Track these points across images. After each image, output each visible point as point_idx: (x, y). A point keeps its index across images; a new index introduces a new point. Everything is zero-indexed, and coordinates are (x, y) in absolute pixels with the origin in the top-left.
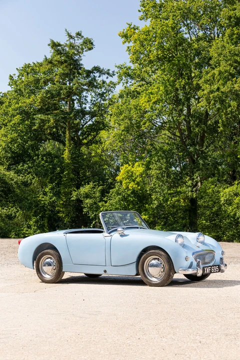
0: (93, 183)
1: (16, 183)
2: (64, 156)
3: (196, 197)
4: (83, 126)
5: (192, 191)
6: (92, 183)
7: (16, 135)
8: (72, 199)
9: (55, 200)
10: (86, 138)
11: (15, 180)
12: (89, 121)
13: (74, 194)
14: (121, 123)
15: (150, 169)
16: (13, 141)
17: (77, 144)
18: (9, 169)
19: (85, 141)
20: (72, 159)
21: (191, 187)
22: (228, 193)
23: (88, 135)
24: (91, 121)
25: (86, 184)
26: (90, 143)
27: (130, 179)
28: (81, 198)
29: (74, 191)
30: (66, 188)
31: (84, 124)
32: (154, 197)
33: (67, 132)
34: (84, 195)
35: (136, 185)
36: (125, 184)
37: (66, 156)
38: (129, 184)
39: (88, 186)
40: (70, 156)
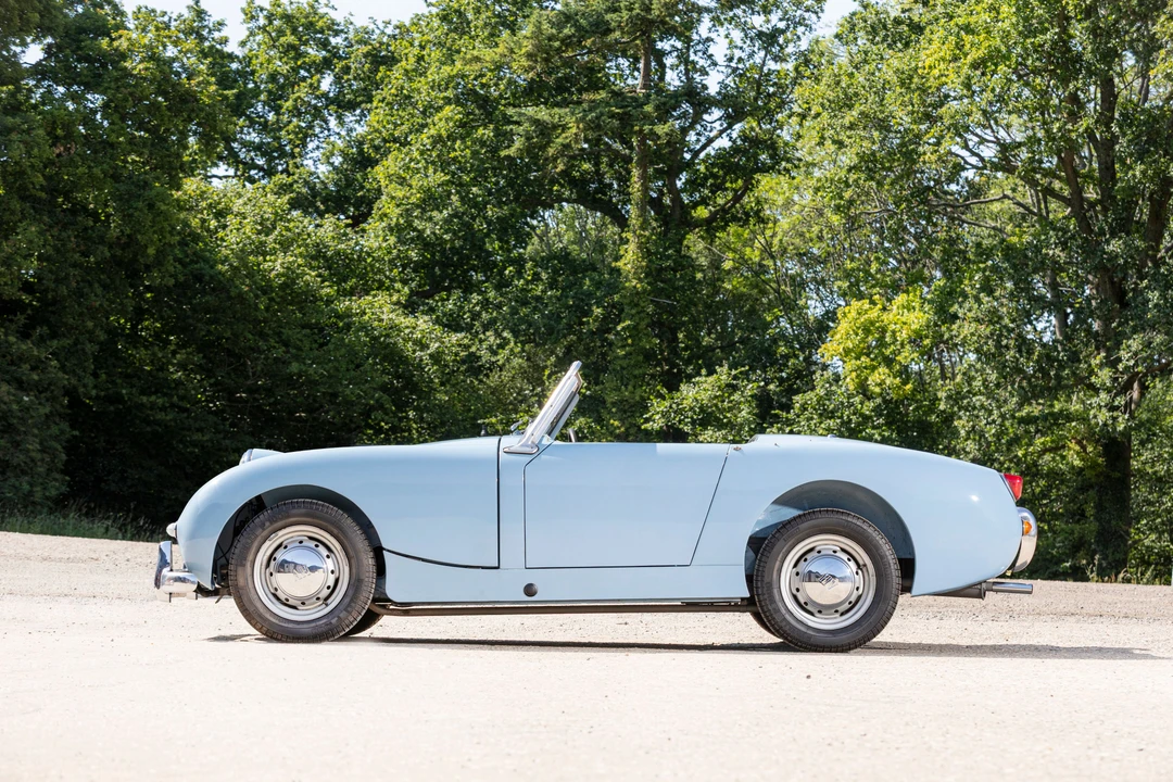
0: (730, 368)
1: (436, 358)
2: (620, 264)
3: (1126, 433)
4: (696, 154)
5: (1112, 408)
7: (441, 177)
8: (648, 426)
10: (704, 202)
11: (434, 346)
12: (716, 136)
13: (658, 407)
14: (847, 141)
15: (955, 317)
16: (431, 201)
17: (674, 220)
18: (410, 307)
19: (701, 212)
20: (653, 273)
21: (1109, 391)
23: (716, 189)
24: (724, 135)
25: (704, 372)
26: (722, 218)
27: (872, 356)
28: (681, 426)
29: (657, 397)
30: (626, 386)
31: (698, 147)
32: (964, 426)
33: (636, 172)
34: (695, 412)
35: (895, 377)
36: (854, 374)
37: (629, 266)
38: (869, 374)
39: (710, 379)
40: (644, 264)
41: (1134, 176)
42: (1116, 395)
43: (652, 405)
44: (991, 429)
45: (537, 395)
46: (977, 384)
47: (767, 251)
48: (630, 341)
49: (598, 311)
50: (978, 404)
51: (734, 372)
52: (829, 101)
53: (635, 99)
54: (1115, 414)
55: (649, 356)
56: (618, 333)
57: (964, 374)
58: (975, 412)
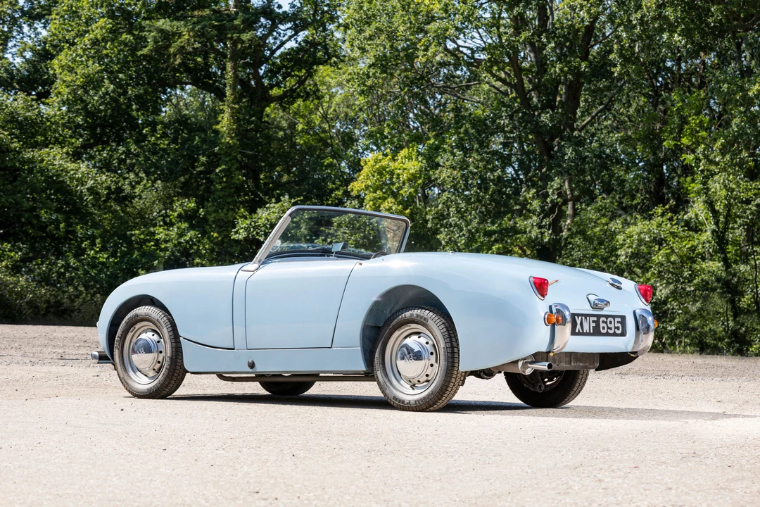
0: (290, 198)
1: (92, 190)
2: (218, 127)
3: (551, 242)
4: (273, 52)
5: (541, 227)
6: (287, 197)
7: (97, 67)
8: (235, 237)
9: (191, 239)
10: (278, 85)
11: (90, 183)
12: (288, 40)
13: (242, 224)
14: (368, 48)
15: (438, 165)
16: (92, 83)
17: (254, 97)
18: (76, 156)
19: (275, 92)
20: (241, 133)
21: (539, 215)
22: (636, 237)
23: (285, 76)
24: (293, 39)
25: (274, 200)
26: (290, 96)
27: (384, 190)
28: (257, 237)
29: (241, 217)
30: (222, 209)
31: (274, 47)
32: (444, 239)
33: (229, 65)
34: (266, 228)
35: (398, 205)
36: (371, 203)
37: (225, 128)
38: (381, 203)
39: (277, 206)
40: (234, 127)
41: (555, 71)
42: (543, 218)
43: (238, 223)
44: (461, 240)
45: (162, 216)
46: (452, 210)
47: (325, 117)
48: (225, 179)
49: (203, 159)
50: (453, 223)
51: (293, 201)
52: (355, 20)
53: (228, 15)
54: (543, 230)
55: (239, 189)
56: (217, 174)
57: (444, 203)
58: (452, 229)
